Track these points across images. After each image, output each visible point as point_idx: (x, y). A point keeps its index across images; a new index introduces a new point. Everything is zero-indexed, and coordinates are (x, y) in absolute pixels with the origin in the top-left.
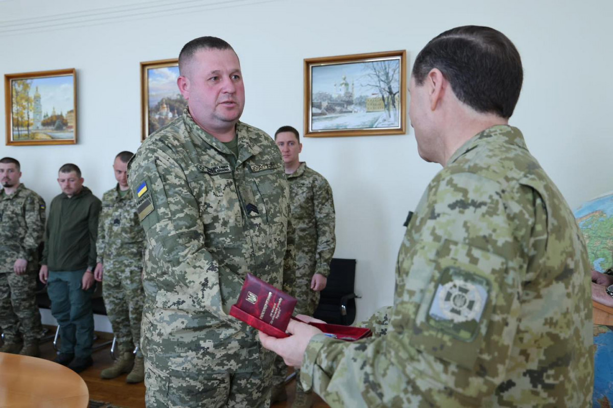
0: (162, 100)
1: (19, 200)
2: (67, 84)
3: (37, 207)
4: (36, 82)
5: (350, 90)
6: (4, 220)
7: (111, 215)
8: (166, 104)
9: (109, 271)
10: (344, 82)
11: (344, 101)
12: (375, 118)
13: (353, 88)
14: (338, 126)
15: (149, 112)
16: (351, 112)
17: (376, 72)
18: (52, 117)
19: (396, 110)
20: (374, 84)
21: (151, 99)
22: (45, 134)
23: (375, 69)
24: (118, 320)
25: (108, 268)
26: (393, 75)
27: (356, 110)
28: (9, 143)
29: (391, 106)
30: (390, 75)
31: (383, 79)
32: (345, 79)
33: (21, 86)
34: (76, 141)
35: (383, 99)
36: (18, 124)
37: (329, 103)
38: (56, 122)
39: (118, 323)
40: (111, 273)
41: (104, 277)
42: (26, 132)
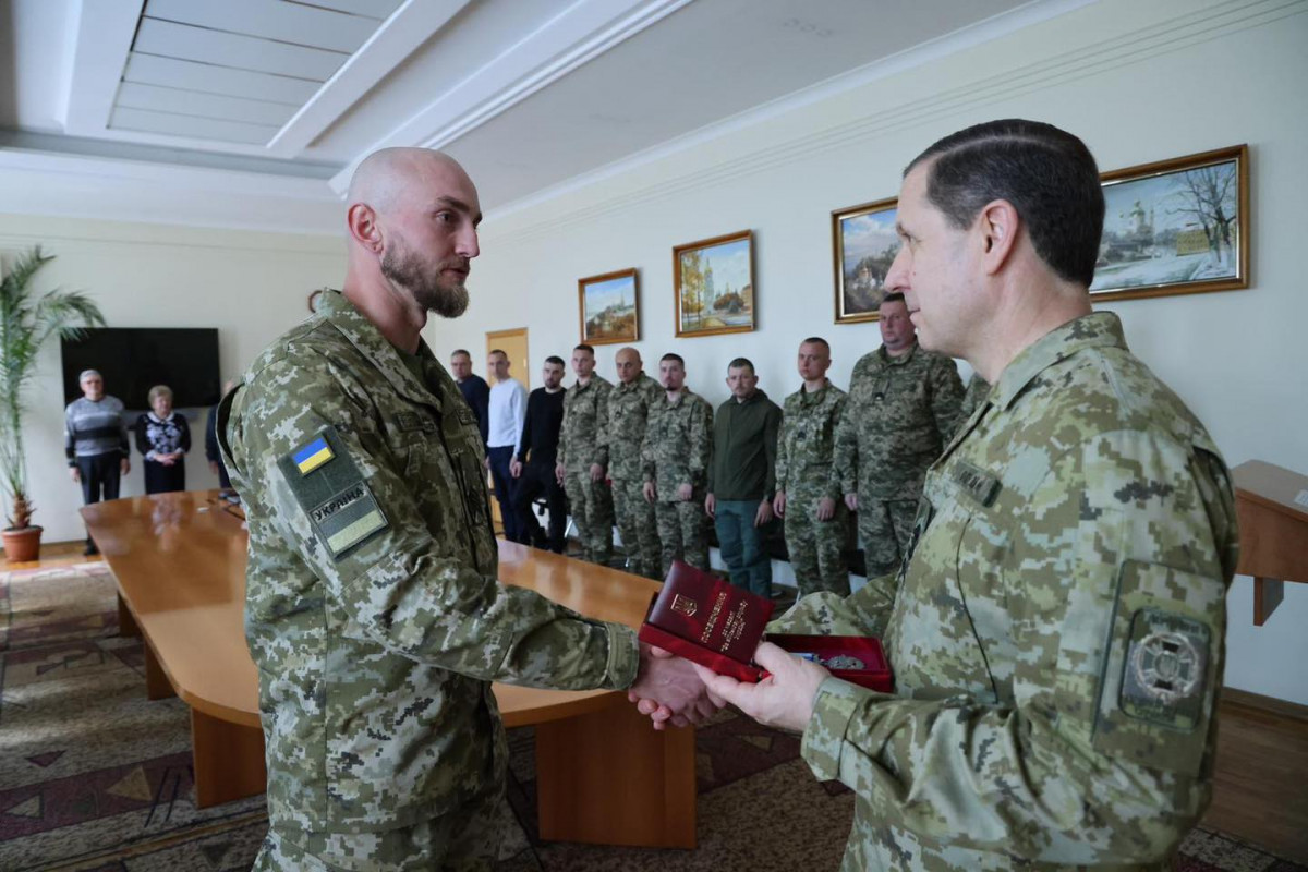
0: (861, 263)
1: (684, 409)
2: (742, 250)
3: (703, 416)
4: (705, 253)
5: (1147, 222)
6: (670, 436)
7: (794, 427)
8: (867, 267)
9: (793, 503)
10: (1137, 209)
11: (1138, 241)
12: (1191, 265)
13: (1152, 218)
14: (1127, 283)
15: (845, 280)
16: (1149, 257)
17: (1192, 187)
18: (725, 296)
19: (1230, 248)
20: (1190, 207)
21: (846, 260)
22: (718, 319)
23: (1191, 183)
24: (804, 570)
25: (792, 498)
26: (1224, 190)
27: (1158, 254)
28: (679, 334)
29: (1222, 242)
30: (1219, 189)
31: (1206, 198)
32: (1137, 204)
33: (691, 260)
34: (755, 326)
35: (1207, 231)
36: (688, 309)
37: (1111, 246)
38: (730, 303)
39: (803, 574)
40: (796, 506)
41: (787, 511)
42: (696, 319)
